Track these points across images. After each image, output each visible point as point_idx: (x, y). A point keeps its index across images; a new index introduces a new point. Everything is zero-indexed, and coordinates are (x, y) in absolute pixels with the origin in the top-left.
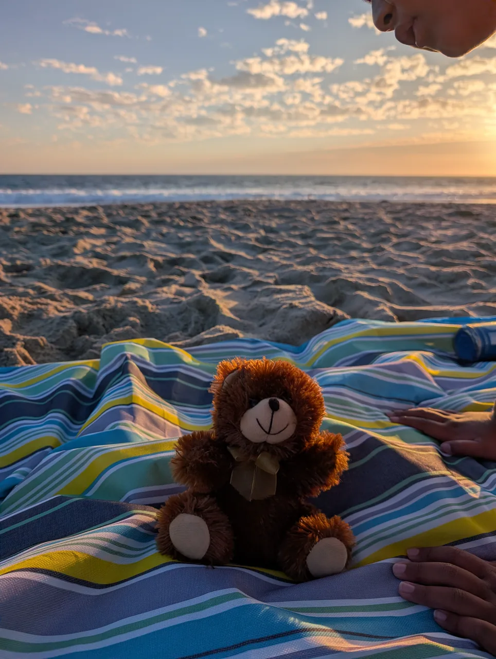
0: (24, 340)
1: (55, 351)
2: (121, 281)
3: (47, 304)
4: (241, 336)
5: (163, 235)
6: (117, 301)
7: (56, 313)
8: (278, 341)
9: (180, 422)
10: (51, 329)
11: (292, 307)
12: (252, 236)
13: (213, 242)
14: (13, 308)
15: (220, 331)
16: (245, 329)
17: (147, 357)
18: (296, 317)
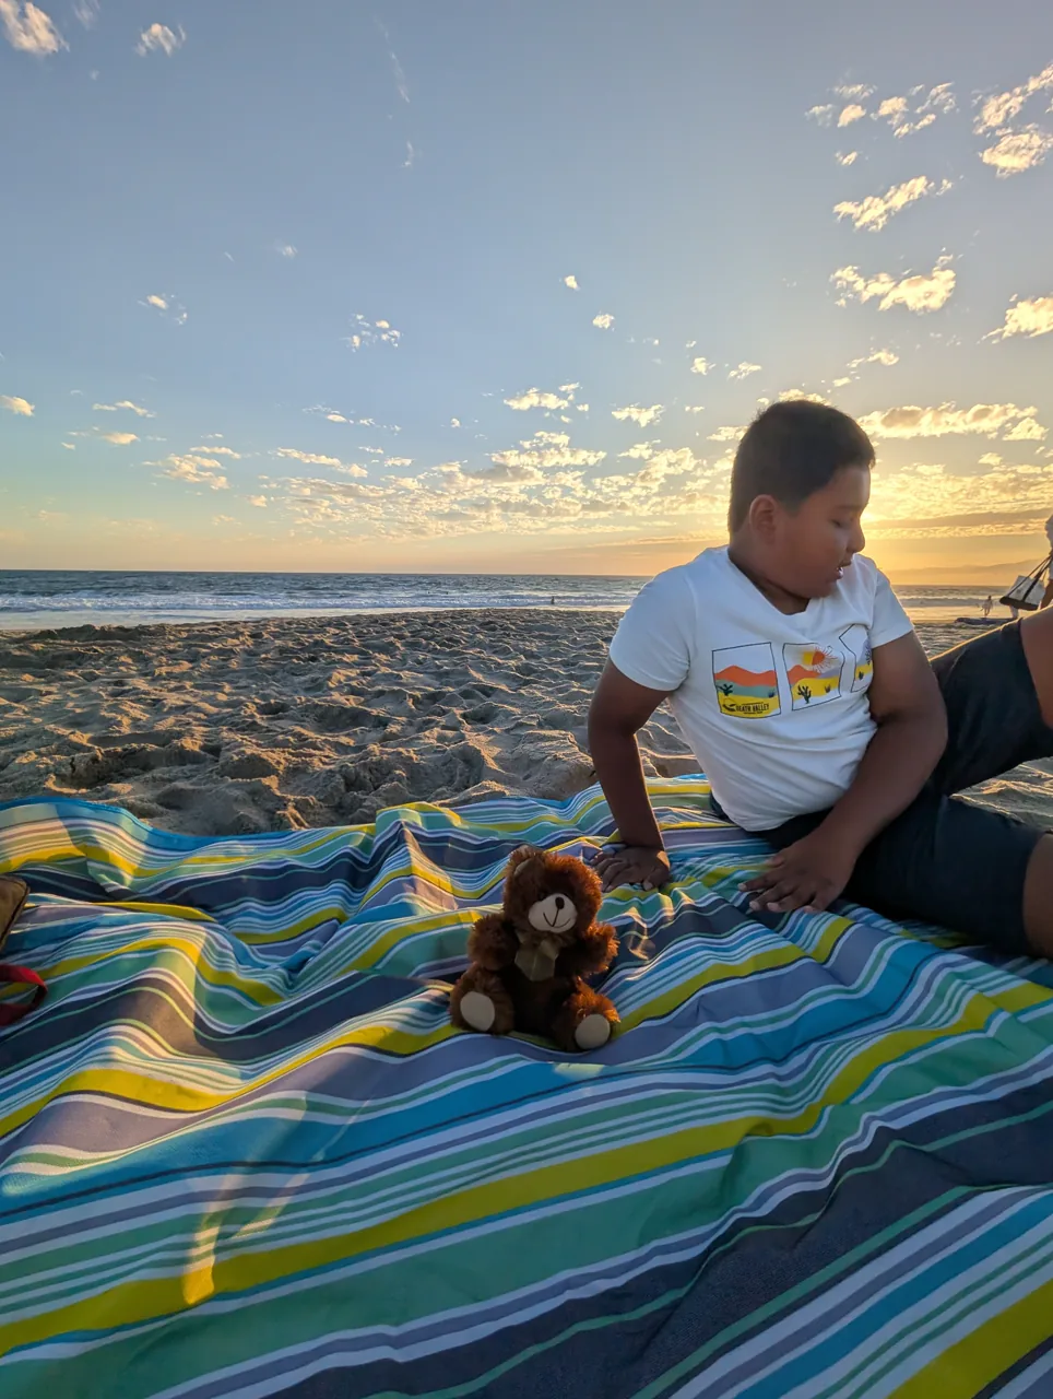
0: (295, 801)
1: (325, 810)
2: (382, 723)
3: (311, 755)
4: (507, 792)
5: (420, 663)
6: (382, 753)
7: (321, 765)
8: (544, 797)
9: (453, 889)
10: (318, 785)
11: (556, 759)
12: (512, 663)
13: (472, 672)
14: (279, 763)
15: (488, 788)
16: (510, 782)
17: (419, 822)
18: (561, 771)
